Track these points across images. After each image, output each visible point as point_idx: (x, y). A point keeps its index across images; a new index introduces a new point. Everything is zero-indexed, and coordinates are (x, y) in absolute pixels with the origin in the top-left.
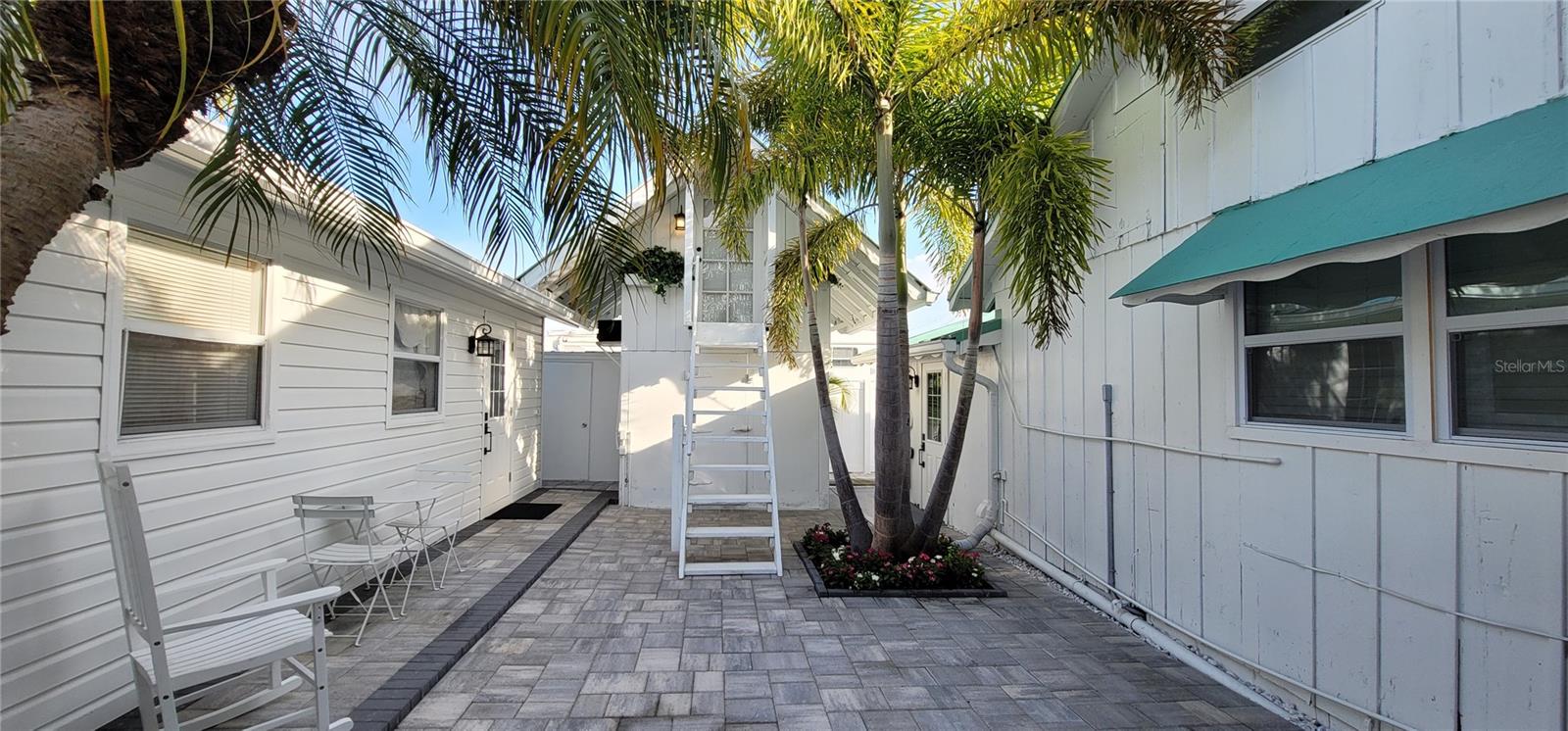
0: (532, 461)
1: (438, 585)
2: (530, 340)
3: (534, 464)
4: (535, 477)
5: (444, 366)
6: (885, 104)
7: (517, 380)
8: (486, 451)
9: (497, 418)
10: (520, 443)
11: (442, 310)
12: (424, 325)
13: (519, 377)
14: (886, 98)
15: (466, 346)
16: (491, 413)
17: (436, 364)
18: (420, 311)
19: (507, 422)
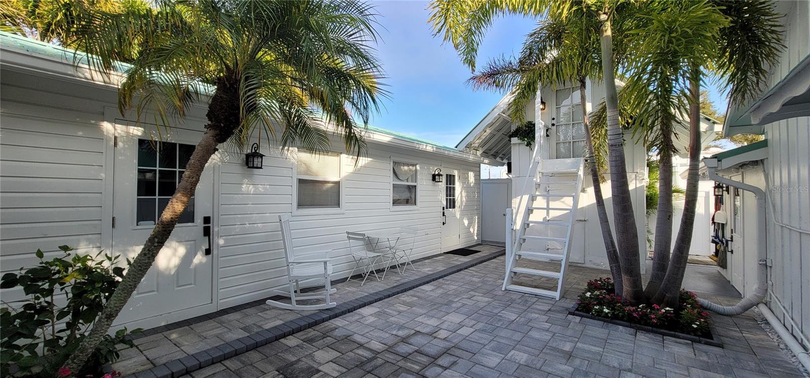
0: (474, 230)
1: (401, 273)
2: (471, 175)
3: (476, 232)
4: (476, 238)
5: (419, 188)
6: (603, 17)
7: (463, 193)
8: (444, 224)
9: (451, 210)
10: (466, 222)
11: (417, 164)
12: (410, 170)
13: (463, 191)
14: (604, 13)
15: (431, 178)
16: (447, 208)
17: (416, 186)
18: (408, 165)
19: (457, 212)
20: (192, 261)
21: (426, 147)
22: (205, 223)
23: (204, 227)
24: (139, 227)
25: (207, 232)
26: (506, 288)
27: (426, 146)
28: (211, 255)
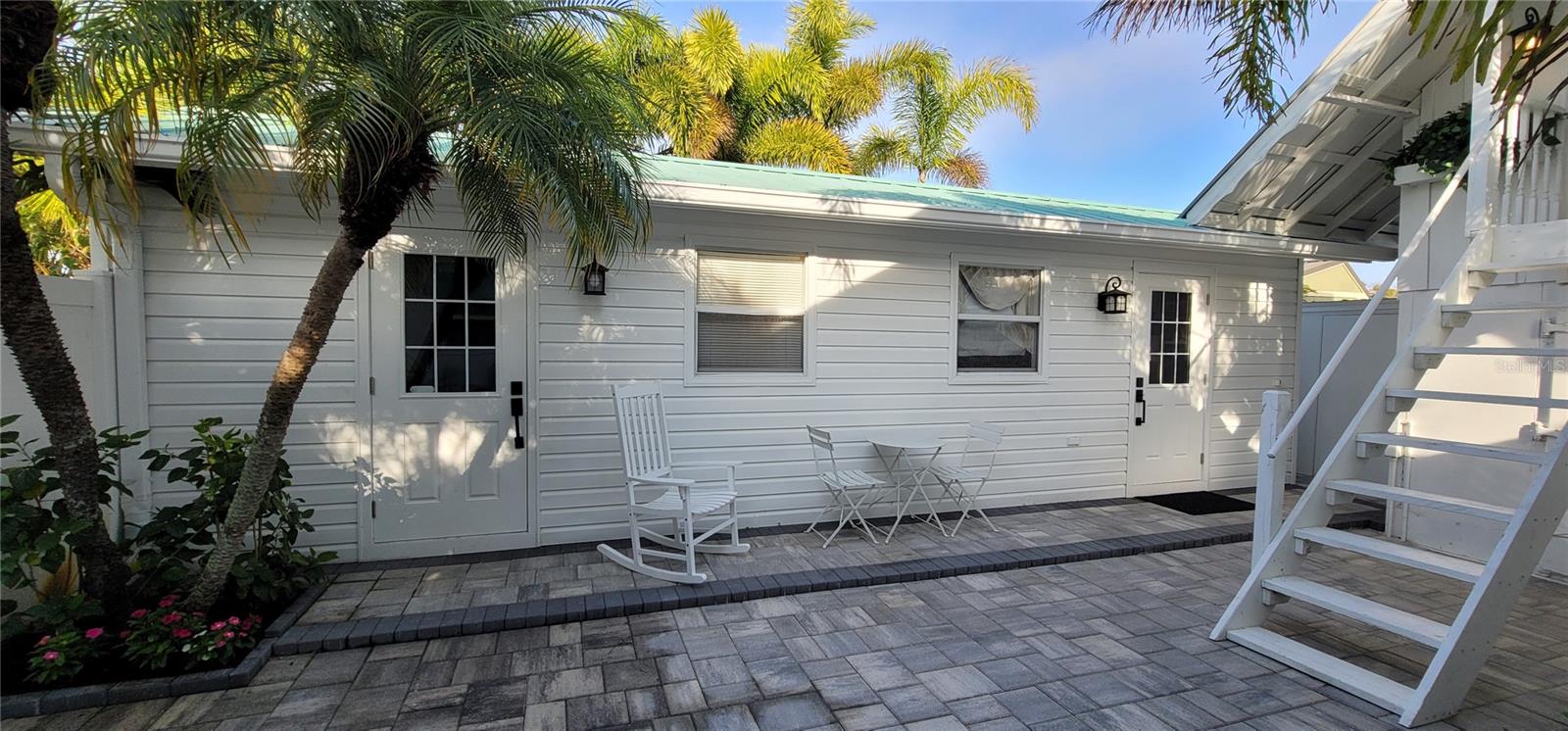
5: (1048, 328)
7: (1221, 341)
8: (1139, 422)
9: (1169, 386)
11: (1043, 269)
13: (1223, 337)
15: (1093, 301)
16: (1154, 379)
17: (1038, 324)
18: (1016, 272)
19: (1195, 393)
20: (492, 457)
21: (1042, 223)
22: (513, 393)
23: (513, 400)
24: (409, 395)
25: (517, 408)
26: (1225, 632)
27: (1043, 220)
28: (524, 450)
